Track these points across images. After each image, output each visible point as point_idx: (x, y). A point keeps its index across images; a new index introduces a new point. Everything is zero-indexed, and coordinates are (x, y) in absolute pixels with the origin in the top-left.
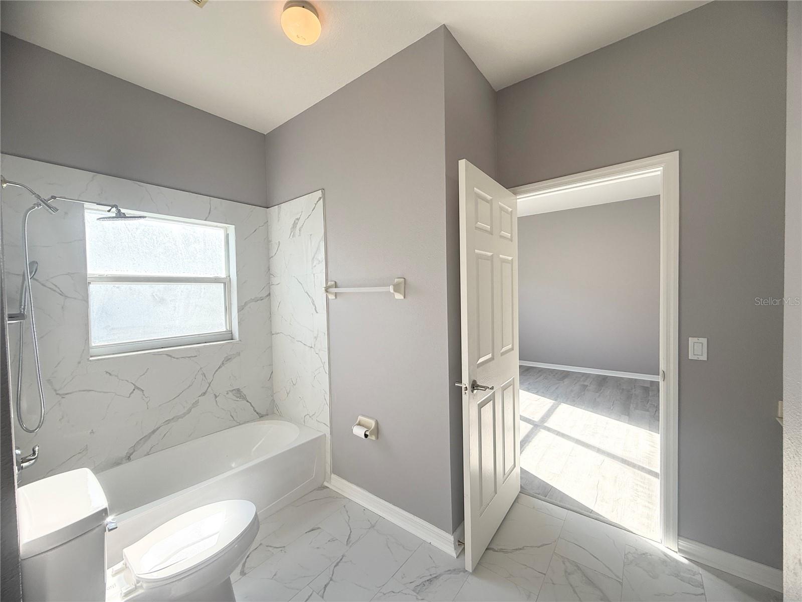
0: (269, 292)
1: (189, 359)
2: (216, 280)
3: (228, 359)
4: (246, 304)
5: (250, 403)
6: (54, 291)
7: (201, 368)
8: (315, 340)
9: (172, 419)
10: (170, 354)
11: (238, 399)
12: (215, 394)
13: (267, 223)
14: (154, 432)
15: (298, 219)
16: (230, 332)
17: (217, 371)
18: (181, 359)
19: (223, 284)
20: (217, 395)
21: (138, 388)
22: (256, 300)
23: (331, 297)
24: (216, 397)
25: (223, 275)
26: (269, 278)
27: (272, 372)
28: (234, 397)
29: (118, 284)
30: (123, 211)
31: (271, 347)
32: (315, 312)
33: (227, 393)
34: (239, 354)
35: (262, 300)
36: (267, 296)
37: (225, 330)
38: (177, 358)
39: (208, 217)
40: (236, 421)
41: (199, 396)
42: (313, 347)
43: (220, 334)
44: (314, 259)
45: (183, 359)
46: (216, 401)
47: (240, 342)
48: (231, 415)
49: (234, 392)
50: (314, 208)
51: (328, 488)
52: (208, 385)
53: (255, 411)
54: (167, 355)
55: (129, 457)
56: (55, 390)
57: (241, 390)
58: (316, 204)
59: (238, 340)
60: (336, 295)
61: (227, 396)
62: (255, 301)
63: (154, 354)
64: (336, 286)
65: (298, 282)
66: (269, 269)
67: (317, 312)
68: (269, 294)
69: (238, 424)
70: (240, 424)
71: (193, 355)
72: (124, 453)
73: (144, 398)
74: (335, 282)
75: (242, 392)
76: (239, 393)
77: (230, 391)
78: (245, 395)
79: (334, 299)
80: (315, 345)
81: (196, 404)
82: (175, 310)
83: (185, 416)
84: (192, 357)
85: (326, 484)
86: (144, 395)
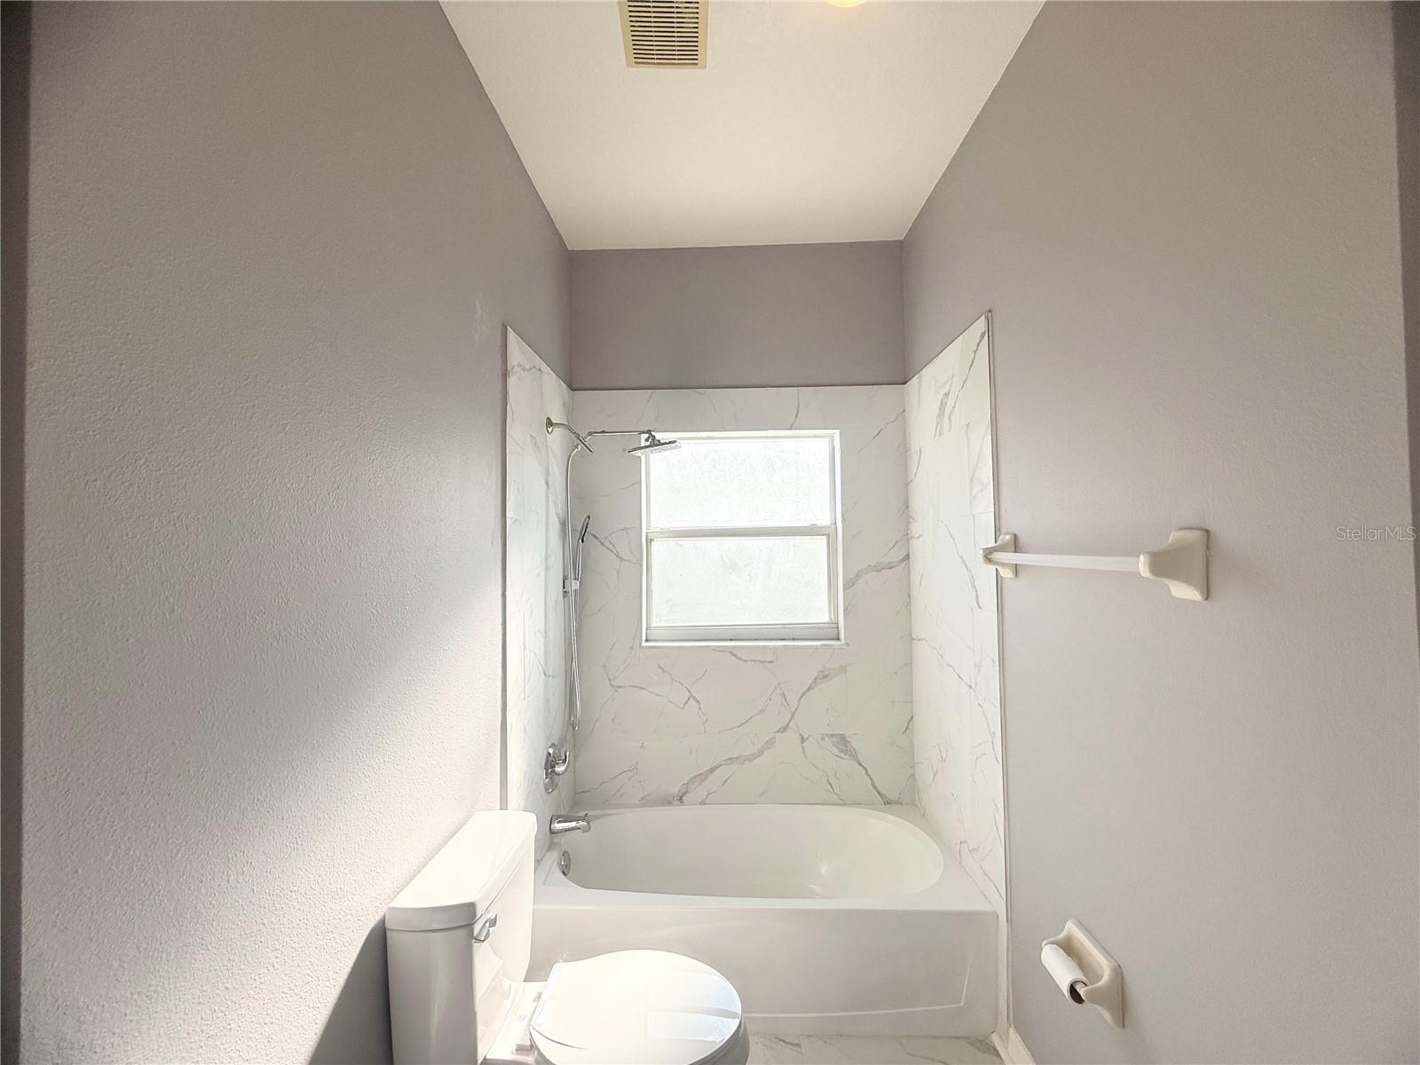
0: (906, 554)
1: (762, 664)
2: (812, 531)
3: (824, 676)
4: (858, 576)
5: (866, 769)
6: (611, 551)
7: (779, 684)
8: (977, 670)
9: (738, 758)
10: (735, 652)
11: (842, 755)
12: (801, 735)
13: (902, 415)
14: (712, 771)
15: (946, 395)
16: (835, 626)
17: (804, 693)
18: (749, 662)
19: (825, 537)
20: (805, 737)
21: (695, 698)
22: (879, 568)
23: (1007, 574)
24: (803, 740)
25: (825, 521)
26: (908, 525)
27: (912, 718)
28: (835, 749)
29: (681, 541)
30: (658, 436)
31: (909, 666)
32: (977, 606)
33: (823, 739)
34: (844, 669)
35: (891, 568)
36: (903, 560)
37: (827, 620)
38: (745, 661)
39: (794, 423)
40: (838, 795)
41: (777, 732)
42: (973, 686)
43: (817, 626)
44: (974, 480)
45: (753, 663)
46: (803, 748)
47: (845, 647)
48: (828, 781)
49: (834, 739)
50: (973, 362)
51: (998, 1055)
52: (790, 716)
53: (875, 788)
54: (731, 653)
55: (681, 798)
56: (610, 680)
57: (848, 739)
58: (975, 352)
59: (843, 642)
60: (1016, 569)
61: (822, 743)
62: (877, 571)
63: (715, 649)
64: (1016, 545)
65: (948, 534)
66: (908, 507)
67: (980, 608)
68: (907, 557)
69: (841, 802)
70: (845, 804)
71: (768, 660)
72: (675, 790)
73: (700, 714)
74: (1015, 535)
75: (849, 742)
76: (842, 743)
77: (827, 735)
78: (854, 750)
79: (1011, 579)
80: (976, 684)
81: (770, 743)
82: (750, 581)
83: (754, 759)
84: (766, 662)
85: (996, 1040)
86: (700, 709)
